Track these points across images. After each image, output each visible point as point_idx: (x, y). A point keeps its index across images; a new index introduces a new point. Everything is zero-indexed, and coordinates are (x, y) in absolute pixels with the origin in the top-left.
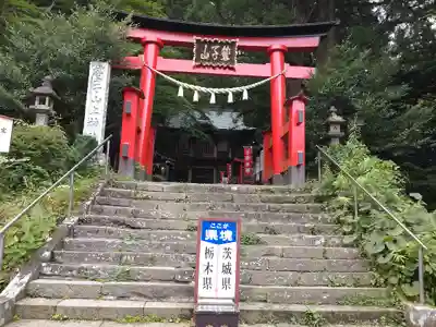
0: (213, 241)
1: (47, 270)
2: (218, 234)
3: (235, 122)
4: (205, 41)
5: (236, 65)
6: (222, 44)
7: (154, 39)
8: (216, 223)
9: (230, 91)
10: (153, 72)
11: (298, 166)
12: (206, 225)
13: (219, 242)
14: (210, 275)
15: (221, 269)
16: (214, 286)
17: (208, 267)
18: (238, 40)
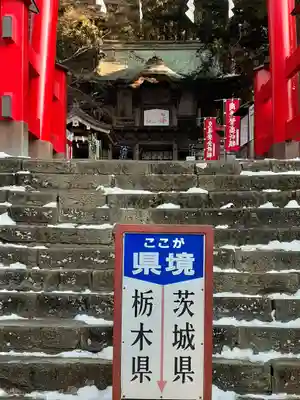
0: (151, 278)
2: (163, 263)
8: (157, 237)
12: (136, 242)
13: (165, 278)
14: (147, 350)
15: (170, 338)
16: (155, 377)
17: (141, 334)
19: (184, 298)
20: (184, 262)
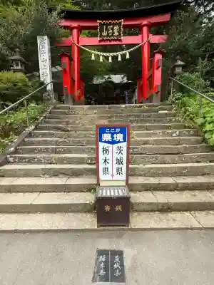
0: (108, 142)
1: (11, 159)
2: (112, 137)
3: (123, 78)
4: (104, 24)
5: (122, 38)
6: (114, 24)
7: (76, 26)
8: (110, 128)
9: (119, 54)
10: (78, 47)
11: (157, 93)
12: (102, 130)
13: (113, 142)
14: (108, 166)
15: (115, 162)
16: (110, 173)
17: (105, 160)
18: (123, 20)
19: (120, 149)
20: (120, 137)
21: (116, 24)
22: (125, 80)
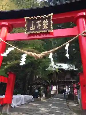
4: (32, 20)
7: (6, 23)
18: (52, 14)
21: (45, 18)
22: (73, 68)
